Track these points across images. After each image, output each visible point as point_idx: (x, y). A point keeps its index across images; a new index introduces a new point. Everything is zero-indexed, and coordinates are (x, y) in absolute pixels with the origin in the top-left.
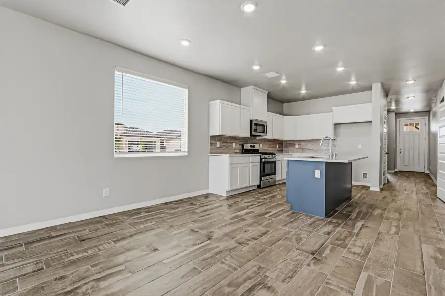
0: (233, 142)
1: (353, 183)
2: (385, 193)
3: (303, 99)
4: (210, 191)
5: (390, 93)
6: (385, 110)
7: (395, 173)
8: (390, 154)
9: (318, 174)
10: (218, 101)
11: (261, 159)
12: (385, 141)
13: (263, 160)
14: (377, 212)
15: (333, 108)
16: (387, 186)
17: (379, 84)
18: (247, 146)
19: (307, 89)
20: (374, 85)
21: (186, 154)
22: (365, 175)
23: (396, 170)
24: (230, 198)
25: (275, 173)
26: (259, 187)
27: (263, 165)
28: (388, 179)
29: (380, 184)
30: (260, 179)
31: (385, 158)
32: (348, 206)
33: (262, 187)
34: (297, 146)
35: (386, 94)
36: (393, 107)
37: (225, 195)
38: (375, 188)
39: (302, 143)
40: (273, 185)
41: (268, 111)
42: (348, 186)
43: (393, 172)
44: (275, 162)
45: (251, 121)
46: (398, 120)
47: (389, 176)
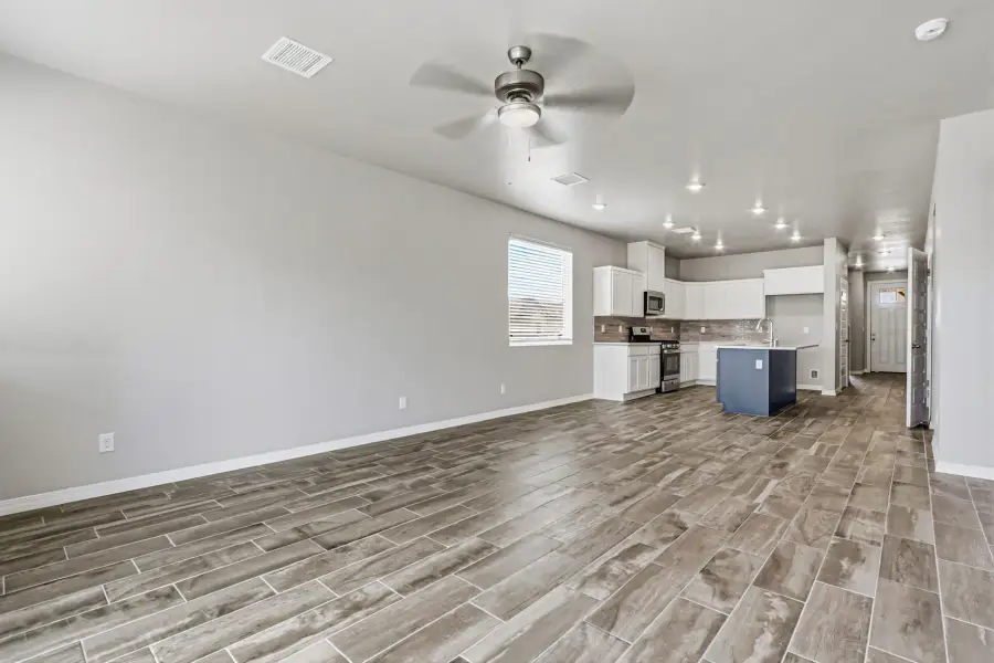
0: (618, 326)
1: (799, 387)
2: (844, 398)
3: (720, 255)
4: (596, 395)
5: (851, 249)
6: (843, 268)
7: (864, 376)
8: (855, 342)
9: (759, 364)
10: (610, 267)
11: (662, 350)
12: (845, 322)
13: (666, 351)
14: (831, 412)
15: (765, 271)
16: (848, 390)
17: (834, 240)
18: (637, 331)
19: (725, 243)
20: (826, 241)
21: (570, 343)
22: (815, 374)
23: (866, 371)
24: (628, 403)
25: (678, 372)
26: (659, 390)
27: (663, 358)
28: (849, 383)
29: (837, 386)
30: (662, 380)
31: (844, 349)
32: (795, 408)
33: (663, 390)
34: (703, 330)
35: (845, 247)
36: (859, 264)
37: (622, 399)
38: (829, 391)
39: (712, 325)
40: (675, 390)
41: (666, 276)
42: (792, 390)
43: (860, 373)
44: (678, 355)
45: (646, 293)
46: (869, 283)
47: (852, 379)
